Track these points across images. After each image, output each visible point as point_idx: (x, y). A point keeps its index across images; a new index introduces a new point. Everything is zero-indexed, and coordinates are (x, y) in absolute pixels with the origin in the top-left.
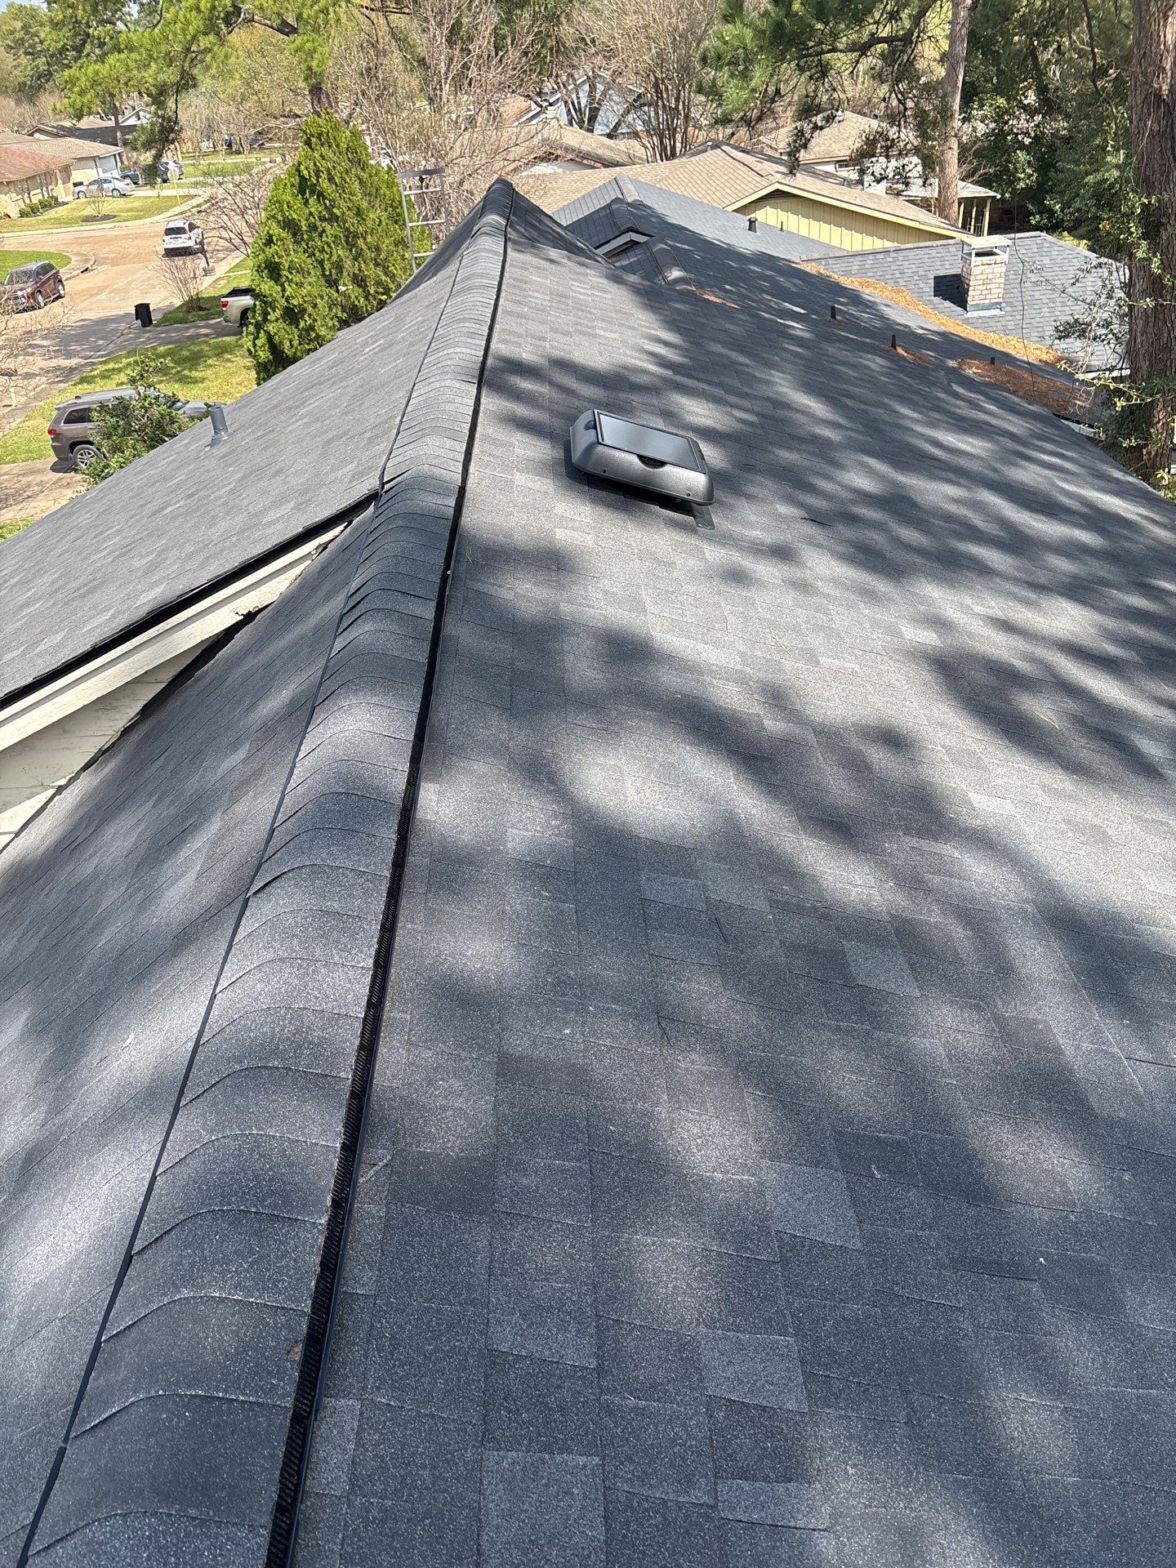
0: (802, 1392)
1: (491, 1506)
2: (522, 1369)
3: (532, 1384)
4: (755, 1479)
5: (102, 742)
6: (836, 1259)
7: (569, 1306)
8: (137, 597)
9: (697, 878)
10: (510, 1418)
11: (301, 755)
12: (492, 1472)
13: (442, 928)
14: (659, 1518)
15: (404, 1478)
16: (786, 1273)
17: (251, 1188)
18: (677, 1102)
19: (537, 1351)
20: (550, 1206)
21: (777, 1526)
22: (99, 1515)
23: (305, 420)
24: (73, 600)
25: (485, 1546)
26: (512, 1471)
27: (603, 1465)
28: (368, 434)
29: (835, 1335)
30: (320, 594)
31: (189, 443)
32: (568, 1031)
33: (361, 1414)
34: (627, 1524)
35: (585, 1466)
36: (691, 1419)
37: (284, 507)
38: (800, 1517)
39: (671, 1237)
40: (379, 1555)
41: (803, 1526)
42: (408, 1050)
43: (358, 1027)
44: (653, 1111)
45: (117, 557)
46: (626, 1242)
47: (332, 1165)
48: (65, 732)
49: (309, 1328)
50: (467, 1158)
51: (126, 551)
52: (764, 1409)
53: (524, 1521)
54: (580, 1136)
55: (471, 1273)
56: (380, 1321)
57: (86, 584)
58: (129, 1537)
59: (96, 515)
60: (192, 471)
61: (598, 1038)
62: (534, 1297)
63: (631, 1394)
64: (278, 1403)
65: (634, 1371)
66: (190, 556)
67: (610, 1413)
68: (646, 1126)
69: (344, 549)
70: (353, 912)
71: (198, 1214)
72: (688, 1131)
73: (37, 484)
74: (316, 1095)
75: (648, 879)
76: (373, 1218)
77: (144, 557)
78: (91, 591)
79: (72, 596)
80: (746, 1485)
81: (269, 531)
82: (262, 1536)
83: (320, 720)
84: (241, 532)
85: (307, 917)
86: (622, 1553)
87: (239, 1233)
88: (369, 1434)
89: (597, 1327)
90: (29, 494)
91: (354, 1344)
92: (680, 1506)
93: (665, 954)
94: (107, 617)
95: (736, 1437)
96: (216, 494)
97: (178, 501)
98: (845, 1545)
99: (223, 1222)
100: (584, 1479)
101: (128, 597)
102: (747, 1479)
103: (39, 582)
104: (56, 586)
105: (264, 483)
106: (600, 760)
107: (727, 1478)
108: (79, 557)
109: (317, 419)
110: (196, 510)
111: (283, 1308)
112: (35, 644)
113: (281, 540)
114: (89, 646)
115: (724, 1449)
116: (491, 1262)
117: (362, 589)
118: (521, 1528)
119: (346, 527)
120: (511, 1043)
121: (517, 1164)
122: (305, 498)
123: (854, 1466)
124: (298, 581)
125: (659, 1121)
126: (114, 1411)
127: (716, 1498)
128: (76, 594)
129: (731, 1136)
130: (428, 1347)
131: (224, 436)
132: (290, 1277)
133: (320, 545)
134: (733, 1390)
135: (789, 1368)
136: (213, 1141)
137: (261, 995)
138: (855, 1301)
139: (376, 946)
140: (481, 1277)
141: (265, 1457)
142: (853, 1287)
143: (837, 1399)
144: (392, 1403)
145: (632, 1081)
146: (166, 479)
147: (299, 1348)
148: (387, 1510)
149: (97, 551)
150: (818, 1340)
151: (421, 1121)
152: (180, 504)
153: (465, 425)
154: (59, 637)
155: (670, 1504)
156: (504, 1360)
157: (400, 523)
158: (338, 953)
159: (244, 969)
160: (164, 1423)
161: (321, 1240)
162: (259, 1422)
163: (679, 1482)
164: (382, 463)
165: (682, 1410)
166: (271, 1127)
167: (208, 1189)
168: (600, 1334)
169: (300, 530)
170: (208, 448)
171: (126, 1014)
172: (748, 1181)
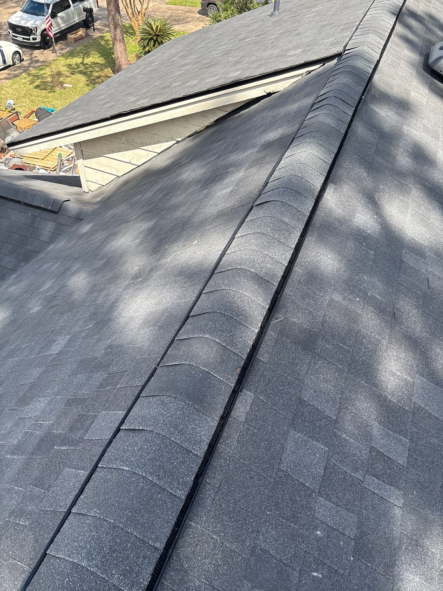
0: (406, 460)
1: (288, 447)
2: (309, 409)
3: (312, 415)
4: (380, 479)
5: (198, 129)
6: (434, 421)
7: (331, 395)
8: (229, 73)
9: (425, 259)
10: (301, 423)
11: (285, 156)
12: (291, 437)
13: (322, 243)
14: (342, 477)
15: (262, 426)
16: (413, 418)
17: (236, 310)
18: (391, 341)
19: (316, 405)
20: (334, 358)
21: (383, 498)
22: (167, 394)
23: (314, 14)
24: (203, 68)
25: (283, 459)
26: (298, 439)
27: (329, 452)
28: (342, 27)
29: (424, 446)
30: (303, 93)
31: (261, 13)
32: (358, 299)
33: (253, 399)
34: (331, 473)
35: (323, 449)
36: (363, 450)
37: (298, 50)
38: (392, 499)
39: (374, 387)
40: (249, 445)
41: (392, 502)
42: (298, 284)
43: (284, 268)
44: (381, 340)
45: (223, 55)
46: (358, 382)
47: (264, 313)
48: (186, 120)
49: (244, 364)
50: (309, 330)
51: (227, 53)
52: (390, 459)
53: (297, 457)
54: (352, 339)
55: (300, 369)
56: (266, 372)
57: (209, 63)
58: (175, 405)
59: (217, 35)
60: (260, 25)
61: (368, 306)
62: (320, 387)
63: (345, 433)
64: (230, 384)
65: (348, 426)
66: (253, 62)
67: (336, 436)
68: (377, 345)
69: (319, 75)
70: (292, 225)
71: (216, 312)
72: (392, 353)
73: (191, 18)
74: (264, 287)
75: (406, 253)
76: (272, 337)
77: (234, 57)
78: (211, 66)
79: (203, 66)
80: (376, 480)
81: (289, 59)
82: (215, 423)
83: (296, 144)
84: (277, 57)
85: (276, 221)
86: (327, 481)
87: (229, 324)
88: (254, 407)
89: (339, 406)
90: (187, 21)
91: (256, 376)
92: (351, 476)
93: (403, 284)
94: (215, 79)
95: (377, 463)
96: (269, 38)
97: (252, 37)
98: (405, 515)
99: (224, 318)
100: (321, 453)
101: (225, 73)
102: (377, 478)
103: (190, 57)
104: (197, 60)
105: (291, 38)
106: (401, 198)
107: (370, 475)
108: (208, 51)
109: (320, 15)
110: (260, 43)
111: (237, 354)
112: (186, 82)
113: (293, 64)
114: (206, 89)
115: (372, 465)
116: (308, 369)
117: (326, 94)
118: (296, 459)
119: (321, 66)
120: (336, 296)
121: (326, 339)
122: (307, 49)
123: (416, 492)
124: (294, 84)
125: (383, 345)
126: (177, 363)
127: (364, 479)
128: (204, 66)
129: (408, 361)
130: (280, 387)
131: (277, 13)
132: (242, 345)
133: (308, 71)
134: (381, 448)
135: (404, 450)
136: (225, 289)
137: (253, 244)
138: (436, 438)
139: (297, 241)
140: (304, 372)
141: (221, 399)
142: (437, 433)
143: (418, 467)
144: (264, 400)
145: (377, 327)
146: (248, 26)
147: (239, 369)
148: (254, 433)
149: (215, 50)
150: (417, 445)
151: (296, 310)
152: (253, 38)
153: (387, 33)
154: (195, 82)
155: (347, 474)
156: (304, 403)
157: (349, 69)
158: (283, 239)
159: (248, 232)
160: (193, 375)
161: (254, 337)
162: (222, 388)
163: (353, 468)
164: (347, 41)
165: (361, 446)
166: (247, 292)
167: (221, 305)
168: (340, 409)
169: (303, 62)
170: (269, 17)
171: (195, 233)
172: (409, 379)
